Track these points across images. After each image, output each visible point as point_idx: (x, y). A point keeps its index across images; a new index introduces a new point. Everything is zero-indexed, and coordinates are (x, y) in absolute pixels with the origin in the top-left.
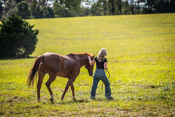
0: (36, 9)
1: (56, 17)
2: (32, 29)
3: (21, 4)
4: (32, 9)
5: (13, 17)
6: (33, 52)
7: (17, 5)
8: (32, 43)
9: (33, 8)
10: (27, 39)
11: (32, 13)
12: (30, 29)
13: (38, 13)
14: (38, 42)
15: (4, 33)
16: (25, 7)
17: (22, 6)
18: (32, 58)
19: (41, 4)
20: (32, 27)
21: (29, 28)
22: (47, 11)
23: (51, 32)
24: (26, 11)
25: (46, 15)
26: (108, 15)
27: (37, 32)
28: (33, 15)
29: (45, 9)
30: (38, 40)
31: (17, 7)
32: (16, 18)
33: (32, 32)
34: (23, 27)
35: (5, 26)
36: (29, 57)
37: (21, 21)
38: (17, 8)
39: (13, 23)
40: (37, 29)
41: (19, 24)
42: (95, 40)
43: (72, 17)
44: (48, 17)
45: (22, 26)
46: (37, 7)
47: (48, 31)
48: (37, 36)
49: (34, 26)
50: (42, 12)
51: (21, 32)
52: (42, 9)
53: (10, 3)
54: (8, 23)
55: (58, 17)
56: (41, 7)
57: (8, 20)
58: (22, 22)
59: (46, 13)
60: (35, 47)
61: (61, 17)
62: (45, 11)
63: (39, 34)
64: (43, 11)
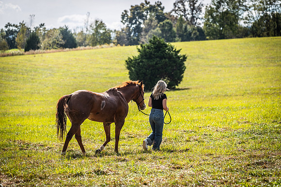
0: (183, 29)
1: (207, 40)
2: (179, 55)
3: (164, 23)
4: (178, 30)
5: (154, 40)
6: (180, 83)
7: (159, 25)
8: (178, 71)
9: (179, 28)
10: (173, 67)
11: (178, 34)
12: (176, 55)
13: (185, 34)
14: (186, 70)
15: (144, 60)
16: (169, 28)
17: (166, 26)
18: (179, 89)
19: (189, 24)
20: (178, 51)
21: (174, 53)
22: (197, 31)
23: (202, 57)
24: (170, 33)
25: (195, 37)
26: (272, 36)
27: (185, 58)
28: (180, 37)
29: (194, 29)
30: (185, 68)
31: (160, 27)
32: (158, 40)
33: (179, 57)
34: (168, 52)
35: (145, 51)
36: (174, 89)
37: (164, 44)
38: (159, 29)
39: (155, 48)
40: (184, 54)
41: (161, 49)
42: (257, 66)
43: (227, 38)
44: (197, 39)
45: (166, 51)
46: (184, 27)
47: (198, 57)
48: (185, 62)
49: (181, 51)
50: (190, 34)
51: (165, 58)
52: (190, 30)
53: (150, 23)
54: (148, 47)
55: (210, 39)
56: (188, 27)
57: (149, 44)
58: (166, 46)
59: (195, 34)
60: (182, 77)
61: (214, 39)
62: (194, 32)
63: (187, 60)
64: (191, 32)
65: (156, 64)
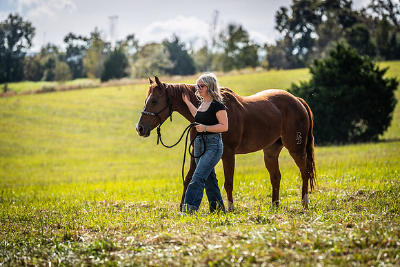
2: (384, 77)
3: (353, 31)
4: (379, 42)
5: (339, 51)
6: (386, 129)
7: (344, 33)
9: (382, 39)
10: (373, 100)
11: (380, 49)
12: (379, 78)
13: (392, 49)
16: (364, 38)
17: (357, 34)
19: (398, 31)
21: (375, 75)
24: (365, 47)
27: (395, 84)
28: (382, 54)
30: (396, 102)
32: (346, 52)
34: (364, 73)
35: (322, 71)
37: (357, 59)
38: (345, 40)
39: (340, 65)
40: (394, 77)
41: (352, 67)
45: (360, 71)
48: (395, 92)
49: (388, 71)
51: (359, 84)
53: (329, 30)
54: (328, 65)
56: (398, 36)
57: (329, 58)
58: (361, 62)
60: (391, 118)
65: (343, 94)
